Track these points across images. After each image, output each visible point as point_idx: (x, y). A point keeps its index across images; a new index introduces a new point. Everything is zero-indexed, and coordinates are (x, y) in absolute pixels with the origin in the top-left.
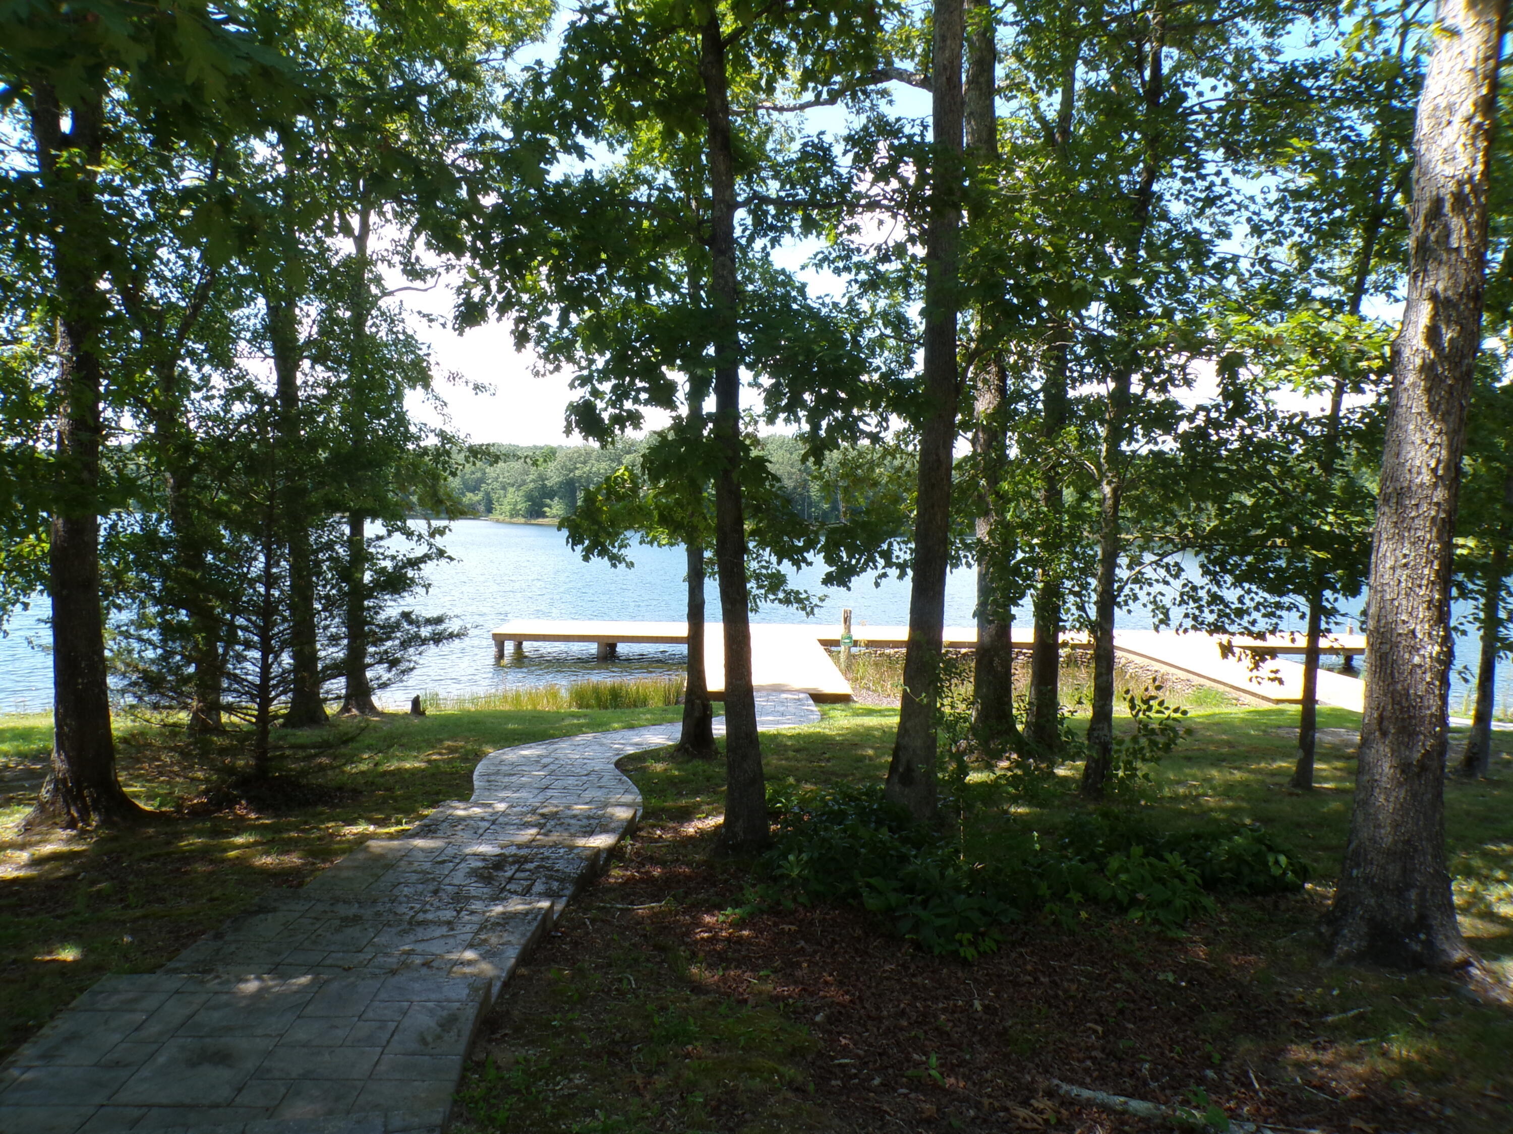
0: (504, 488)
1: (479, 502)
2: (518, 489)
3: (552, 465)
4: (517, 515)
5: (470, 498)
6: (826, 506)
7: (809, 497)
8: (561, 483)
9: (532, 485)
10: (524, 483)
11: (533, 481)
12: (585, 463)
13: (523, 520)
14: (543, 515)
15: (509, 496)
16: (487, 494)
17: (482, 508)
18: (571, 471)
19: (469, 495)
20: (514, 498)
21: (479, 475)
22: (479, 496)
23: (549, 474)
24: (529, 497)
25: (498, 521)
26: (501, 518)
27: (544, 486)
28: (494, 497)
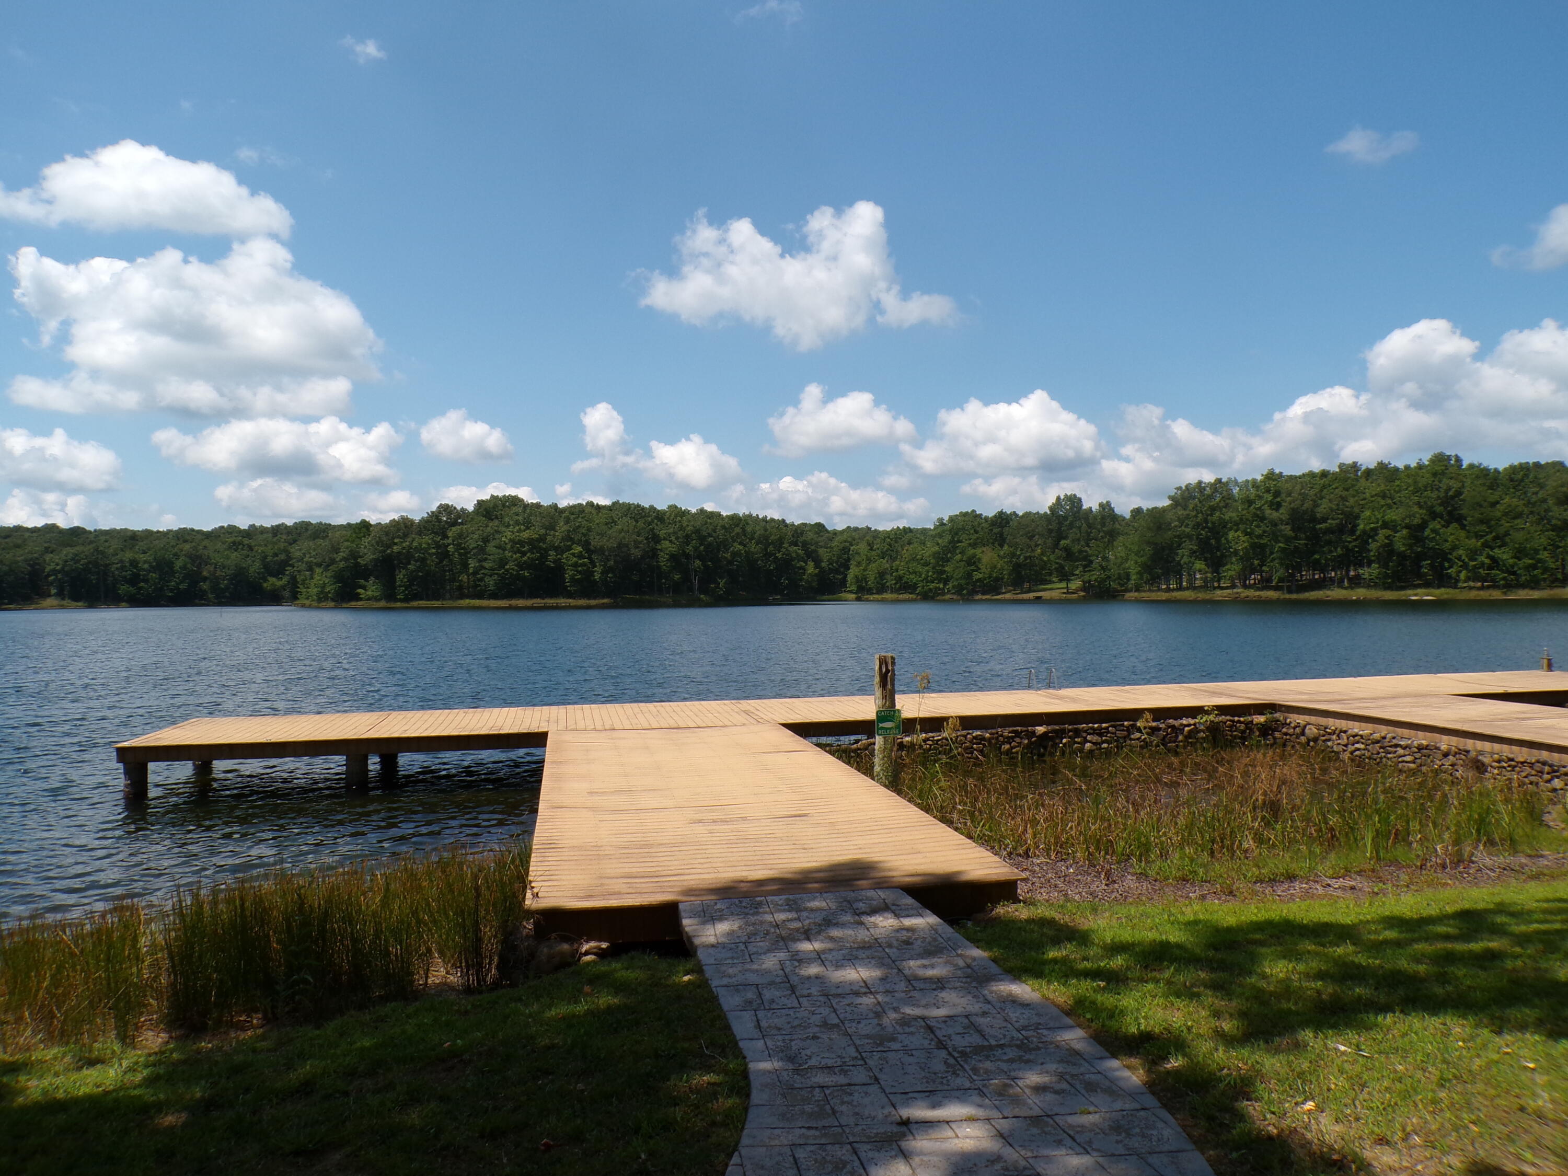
0: (310, 569)
1: (283, 588)
2: (326, 569)
3: (366, 541)
4: (326, 599)
5: (273, 582)
6: (677, 577)
7: (659, 567)
8: (376, 560)
9: (342, 564)
10: (333, 561)
11: (345, 559)
12: (405, 536)
13: (332, 604)
14: (357, 598)
15: (317, 577)
16: (293, 579)
17: (286, 594)
18: (389, 547)
19: (272, 580)
20: (321, 578)
21: (282, 557)
22: (285, 580)
23: (363, 550)
24: (339, 577)
25: (303, 606)
26: (307, 602)
27: (357, 565)
28: (299, 578)
